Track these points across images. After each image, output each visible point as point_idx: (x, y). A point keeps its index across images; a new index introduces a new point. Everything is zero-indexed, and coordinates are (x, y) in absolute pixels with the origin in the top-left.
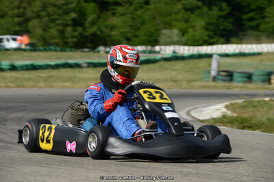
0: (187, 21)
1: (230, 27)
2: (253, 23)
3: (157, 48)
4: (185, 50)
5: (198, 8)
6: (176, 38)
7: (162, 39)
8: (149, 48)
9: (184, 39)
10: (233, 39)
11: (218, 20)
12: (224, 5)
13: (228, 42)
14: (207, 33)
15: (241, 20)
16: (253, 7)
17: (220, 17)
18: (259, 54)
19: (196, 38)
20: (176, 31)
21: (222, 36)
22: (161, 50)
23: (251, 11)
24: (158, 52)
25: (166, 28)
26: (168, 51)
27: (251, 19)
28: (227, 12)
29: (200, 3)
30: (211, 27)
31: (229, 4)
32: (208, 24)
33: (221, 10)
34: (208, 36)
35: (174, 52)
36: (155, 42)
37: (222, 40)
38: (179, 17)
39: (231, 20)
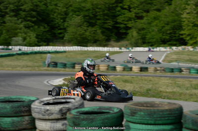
0: (25, 33)
1: (49, 37)
2: (61, 36)
3: (10, 47)
4: (25, 49)
5: (32, 27)
6: (21, 42)
7: (13, 42)
8: (6, 47)
9: (25, 43)
10: (51, 44)
11: (43, 33)
12: (46, 26)
13: (48, 45)
14: (37, 40)
15: (55, 34)
16: (62, 27)
17: (44, 32)
18: (65, 52)
19: (31, 42)
20: (20, 38)
21: (45, 42)
22: (12, 48)
23: (61, 29)
24: (11, 49)
25: (14, 37)
26: (16, 49)
27: (60, 33)
28: (48, 29)
29: (33, 24)
30: (40, 37)
31: (48, 26)
32: (37, 35)
33: (45, 28)
34: (38, 42)
35: (20, 50)
36: (9, 44)
37: (45, 44)
38: (22, 31)
39: (50, 34)
